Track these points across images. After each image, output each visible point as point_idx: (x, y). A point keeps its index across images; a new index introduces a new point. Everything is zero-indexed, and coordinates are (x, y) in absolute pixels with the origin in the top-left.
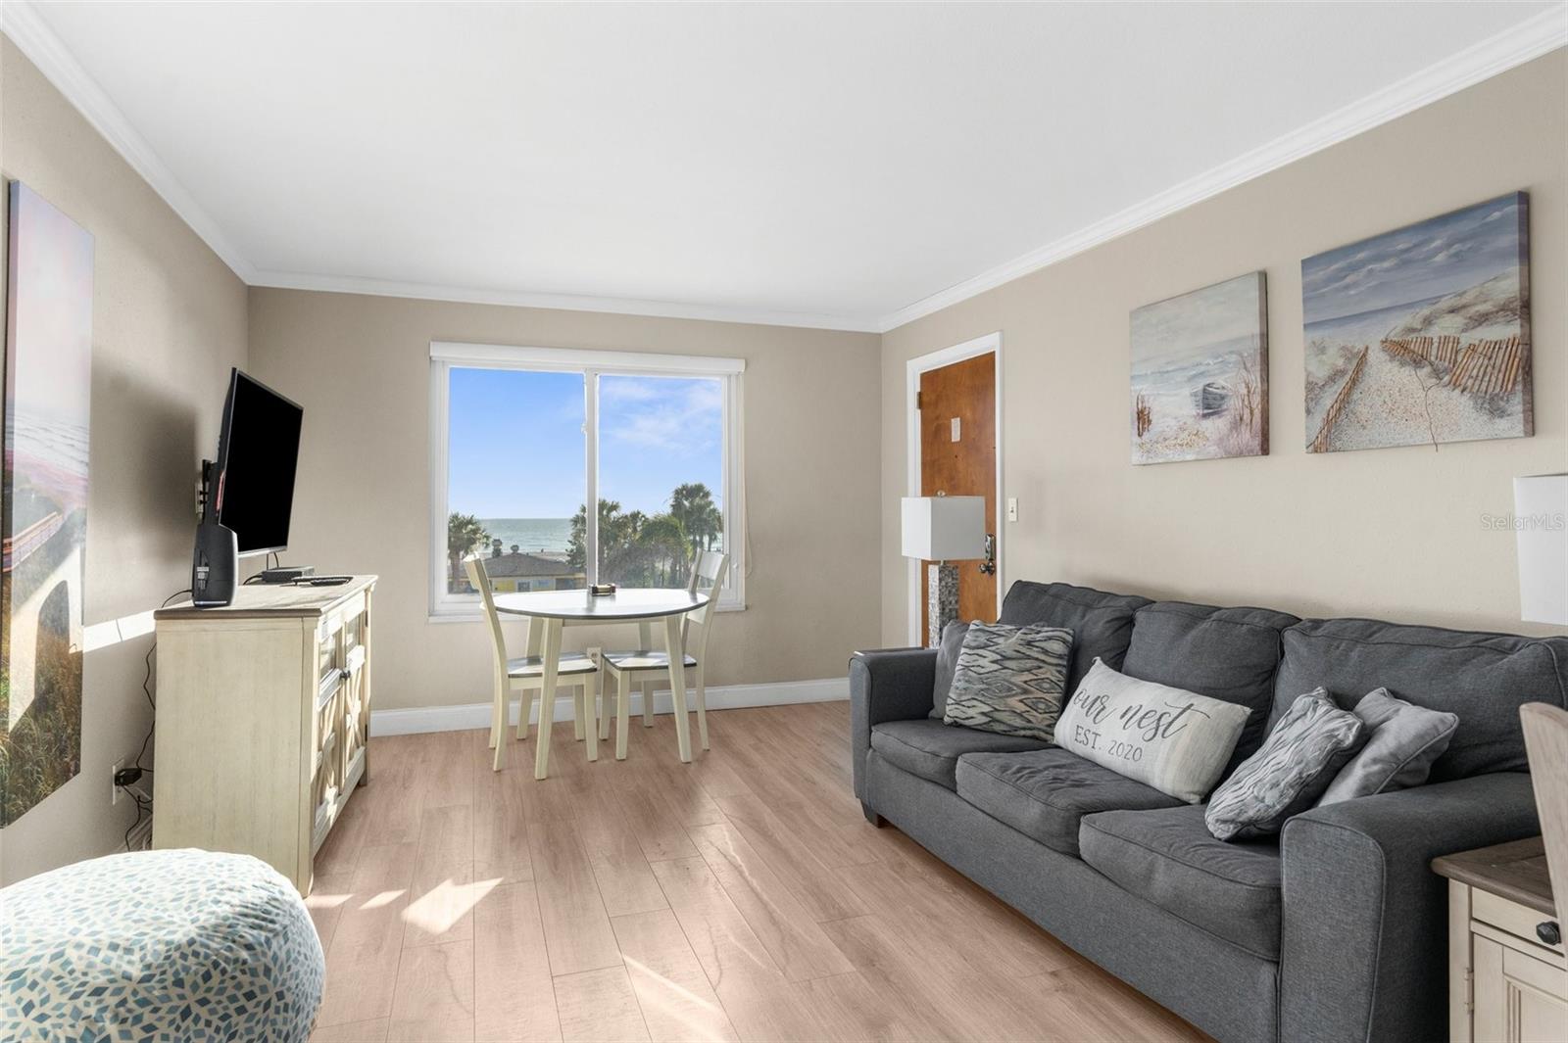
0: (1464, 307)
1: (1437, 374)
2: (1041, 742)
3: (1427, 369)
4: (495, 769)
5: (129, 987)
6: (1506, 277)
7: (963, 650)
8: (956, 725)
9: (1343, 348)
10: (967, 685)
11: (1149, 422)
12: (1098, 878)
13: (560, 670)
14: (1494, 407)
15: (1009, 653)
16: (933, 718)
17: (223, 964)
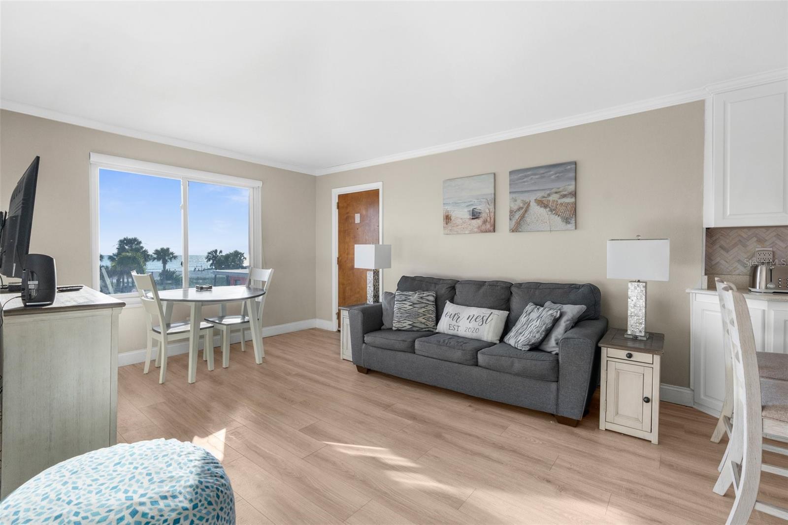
0: (559, 192)
1: (551, 211)
2: (431, 333)
3: (548, 209)
4: (161, 382)
5: (190, 513)
6: (571, 185)
7: (396, 303)
8: (398, 330)
9: (523, 201)
10: (401, 315)
11: (451, 220)
12: (488, 371)
13: (201, 327)
14: (567, 221)
15: (415, 302)
16: (384, 329)
17: (220, 488)
